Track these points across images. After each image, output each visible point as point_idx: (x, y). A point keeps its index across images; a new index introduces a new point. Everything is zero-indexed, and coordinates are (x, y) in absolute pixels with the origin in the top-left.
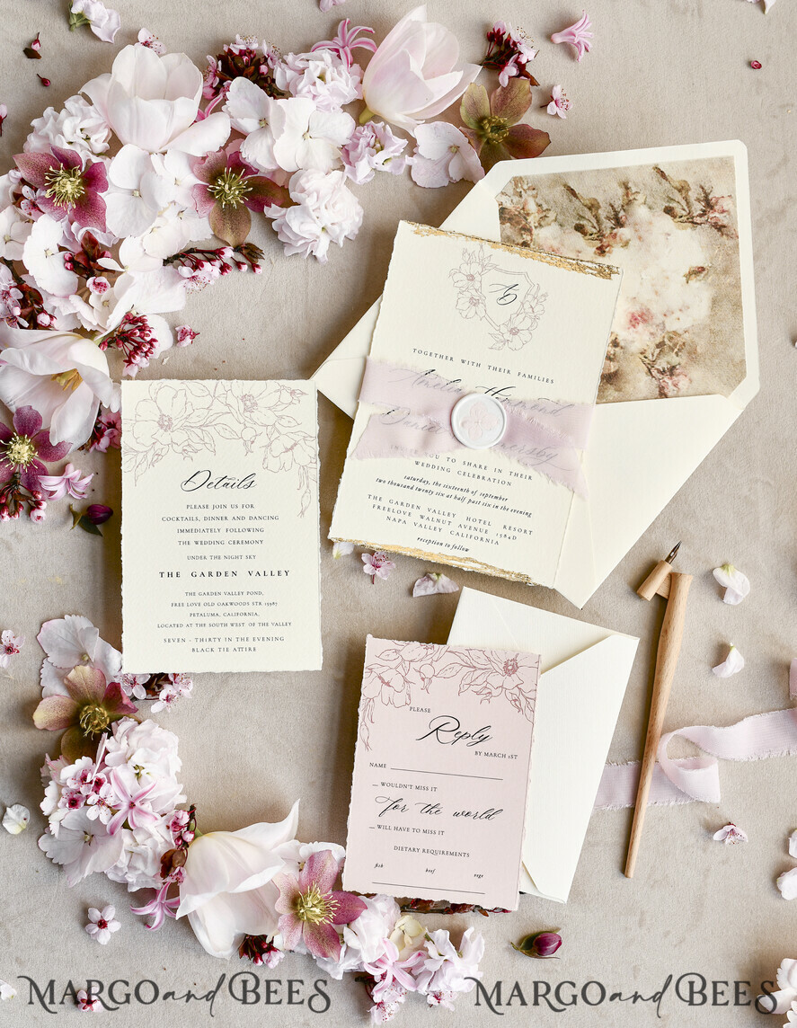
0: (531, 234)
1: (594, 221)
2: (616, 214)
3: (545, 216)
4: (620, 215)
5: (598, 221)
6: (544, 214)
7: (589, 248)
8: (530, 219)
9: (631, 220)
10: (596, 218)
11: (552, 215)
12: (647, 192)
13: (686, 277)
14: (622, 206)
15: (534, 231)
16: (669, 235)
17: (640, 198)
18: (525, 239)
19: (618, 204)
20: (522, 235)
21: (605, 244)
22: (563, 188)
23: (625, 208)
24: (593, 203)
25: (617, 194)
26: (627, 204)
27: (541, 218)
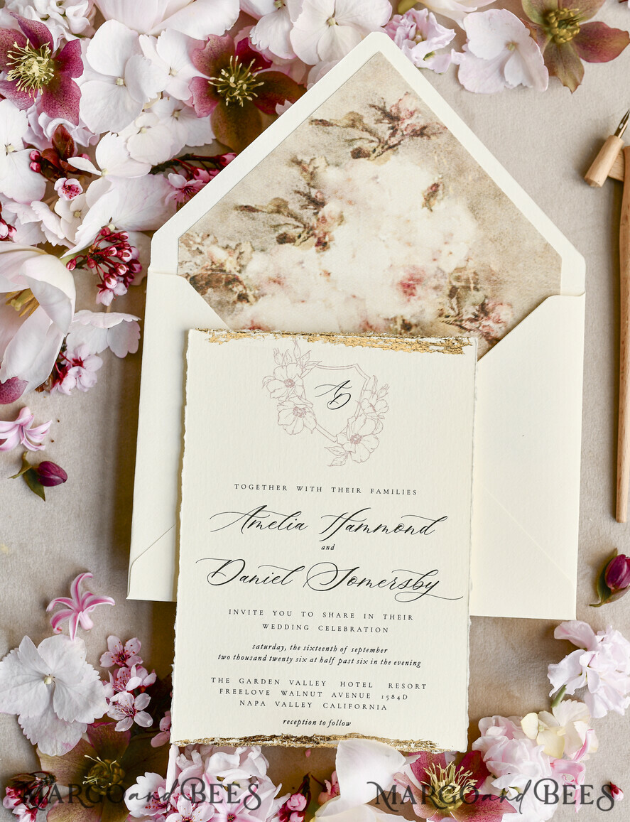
0: (240, 282)
1: (292, 221)
2: (308, 196)
3: (241, 253)
4: (313, 195)
5: (296, 218)
6: (237, 252)
8: (228, 267)
9: (327, 192)
10: (292, 216)
11: (246, 248)
12: (323, 152)
13: (426, 206)
14: (308, 184)
15: (241, 277)
16: (376, 178)
17: (320, 163)
18: (238, 292)
19: (302, 186)
20: (231, 290)
21: (321, 235)
22: (236, 212)
23: (312, 184)
24: (277, 203)
25: (294, 177)
26: (312, 179)
27: (238, 258)
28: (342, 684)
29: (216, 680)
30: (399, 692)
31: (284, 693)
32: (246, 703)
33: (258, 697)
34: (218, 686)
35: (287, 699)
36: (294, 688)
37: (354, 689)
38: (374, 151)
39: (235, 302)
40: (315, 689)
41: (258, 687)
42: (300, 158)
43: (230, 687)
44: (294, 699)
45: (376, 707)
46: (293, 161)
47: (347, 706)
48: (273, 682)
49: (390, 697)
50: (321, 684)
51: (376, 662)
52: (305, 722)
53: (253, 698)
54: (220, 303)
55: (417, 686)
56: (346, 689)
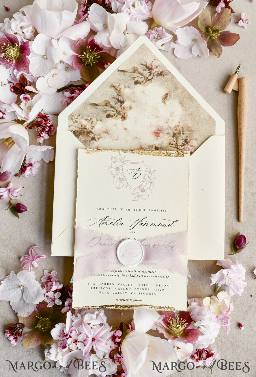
0: (92, 133)
1: (112, 109)
2: (118, 99)
3: (92, 122)
4: (120, 99)
5: (113, 108)
6: (91, 121)
8: (87, 127)
9: (125, 98)
10: (112, 107)
11: (94, 120)
12: (123, 82)
13: (163, 102)
14: (118, 95)
15: (93, 131)
16: (144, 92)
17: (122, 86)
18: (92, 137)
19: (115, 95)
20: (89, 136)
21: (123, 114)
22: (90, 106)
23: (119, 95)
24: (106, 102)
25: (113, 92)
26: (119, 93)
27: (91, 124)
28: (139, 285)
29: (90, 284)
30: (160, 288)
31: (116, 289)
32: (101, 292)
33: (106, 290)
34: (91, 286)
35: (117, 291)
36: (120, 287)
37: (143, 287)
38: (143, 81)
39: (90, 141)
40: (128, 287)
41: (106, 286)
42: (114, 85)
43: (95, 286)
44: (120, 291)
45: (151, 294)
46: (112, 86)
47: (140, 293)
48: (112, 284)
49: (157, 290)
50: (130, 285)
51: (151, 276)
52: (124, 300)
53: (104, 291)
54: (84, 141)
55: (167, 286)
56: (140, 287)
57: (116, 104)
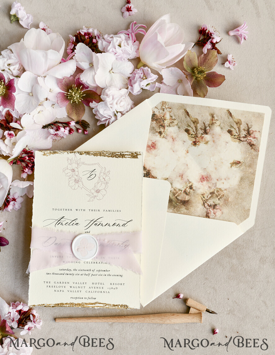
0: (164, 129)
1: (194, 129)
2: (205, 128)
3: (173, 122)
4: (207, 128)
5: (196, 129)
7: (190, 141)
8: (166, 122)
9: (211, 132)
11: (176, 122)
16: (227, 143)
18: (161, 131)
20: (160, 128)
23: (209, 126)
24: (196, 120)
39: (157, 132)
54: (153, 128)
57: (201, 129)
